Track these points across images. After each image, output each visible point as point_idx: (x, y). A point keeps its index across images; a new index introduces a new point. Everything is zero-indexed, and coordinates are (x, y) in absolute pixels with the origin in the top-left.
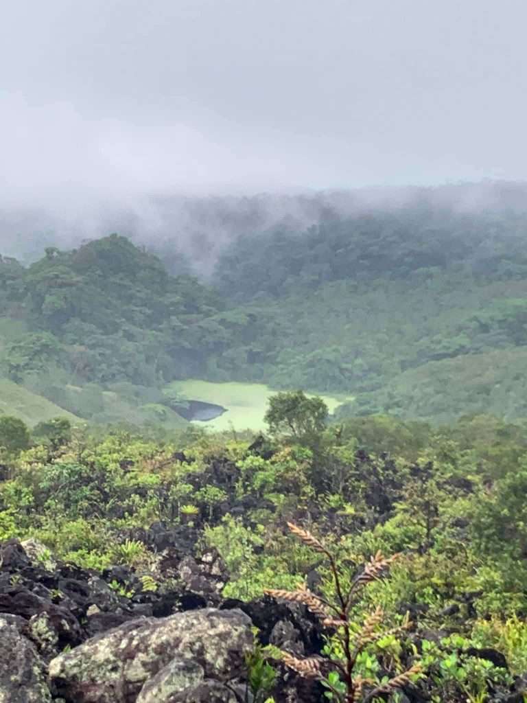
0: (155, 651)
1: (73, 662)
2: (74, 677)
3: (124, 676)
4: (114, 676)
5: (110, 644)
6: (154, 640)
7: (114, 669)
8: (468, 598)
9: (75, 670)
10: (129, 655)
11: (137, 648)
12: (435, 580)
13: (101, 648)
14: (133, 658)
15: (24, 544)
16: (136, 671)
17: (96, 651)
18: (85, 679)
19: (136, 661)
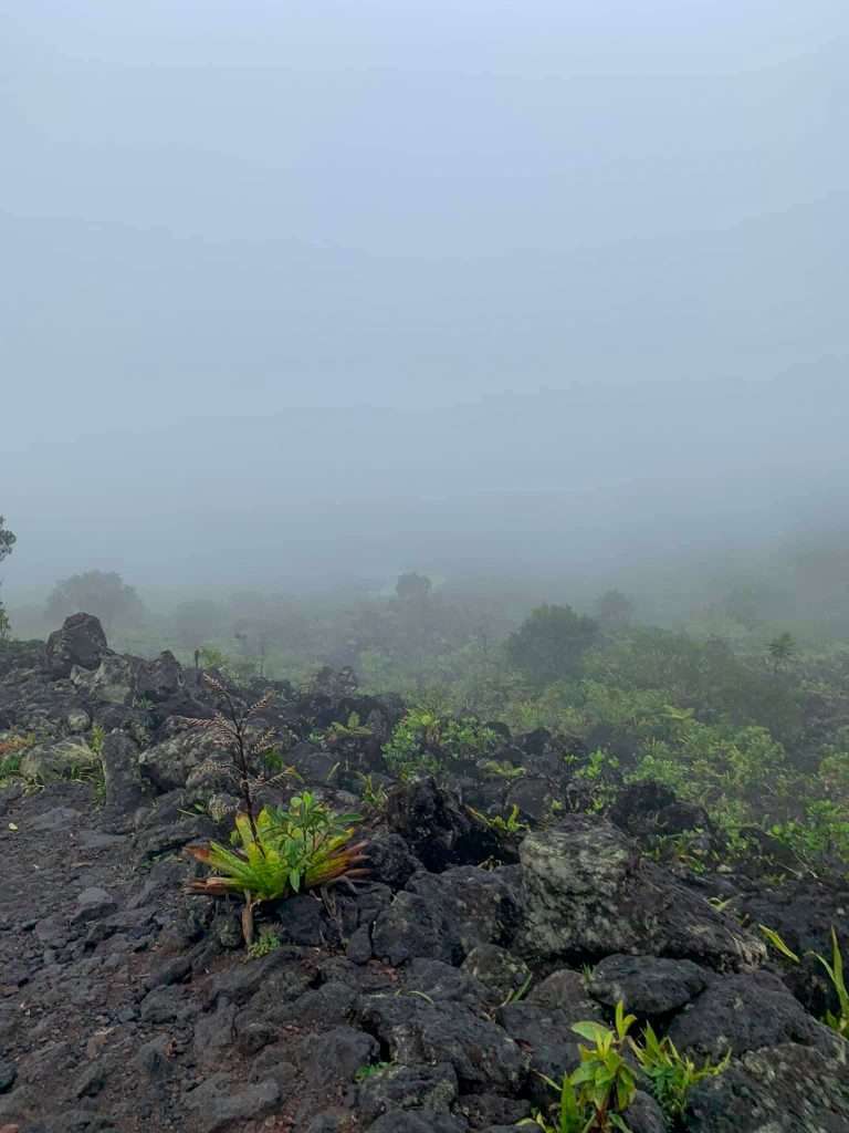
0: (204, 747)
1: (153, 755)
2: (154, 765)
3: (183, 764)
4: (178, 763)
5: (177, 743)
6: (204, 740)
7: (179, 759)
8: (505, 690)
9: (155, 760)
10: (187, 750)
11: (193, 746)
12: (488, 680)
13: (172, 745)
14: (189, 752)
15: (220, 669)
16: (191, 759)
17: (168, 748)
18: (160, 766)
19: (191, 754)
